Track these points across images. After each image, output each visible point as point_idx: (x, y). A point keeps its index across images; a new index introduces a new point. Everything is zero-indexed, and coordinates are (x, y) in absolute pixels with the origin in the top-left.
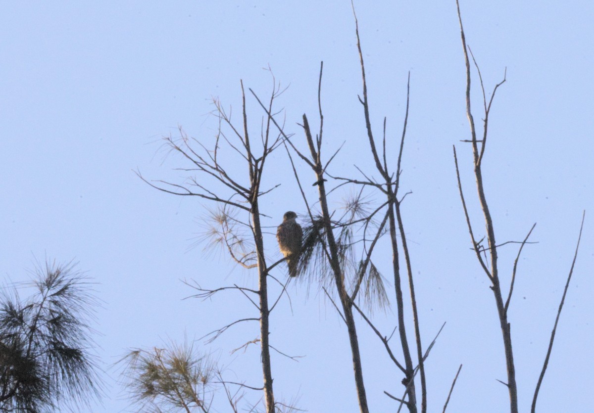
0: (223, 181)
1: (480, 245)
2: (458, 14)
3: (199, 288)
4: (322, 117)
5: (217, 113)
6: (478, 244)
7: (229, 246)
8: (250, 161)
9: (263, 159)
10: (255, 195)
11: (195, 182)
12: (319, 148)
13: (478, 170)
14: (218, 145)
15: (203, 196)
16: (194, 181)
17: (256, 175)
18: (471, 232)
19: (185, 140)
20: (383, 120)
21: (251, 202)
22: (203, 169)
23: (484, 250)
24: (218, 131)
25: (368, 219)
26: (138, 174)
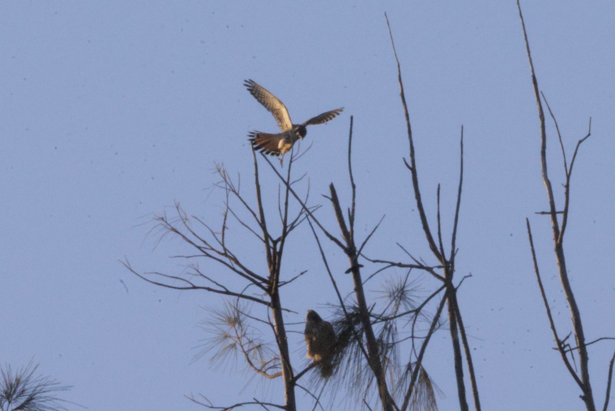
0: (234, 269)
1: (566, 343)
2: (527, 54)
3: (210, 406)
4: (354, 187)
5: (223, 184)
6: (563, 342)
7: (245, 352)
8: (266, 242)
9: (282, 239)
10: (274, 284)
11: (198, 271)
12: (352, 225)
13: (559, 250)
14: (227, 225)
15: (209, 289)
16: (196, 269)
17: (274, 259)
18: (553, 327)
19: (185, 220)
20: (437, 187)
21: (270, 295)
22: (208, 255)
23: (571, 350)
24: (225, 208)
25: (417, 311)
26: (125, 265)
